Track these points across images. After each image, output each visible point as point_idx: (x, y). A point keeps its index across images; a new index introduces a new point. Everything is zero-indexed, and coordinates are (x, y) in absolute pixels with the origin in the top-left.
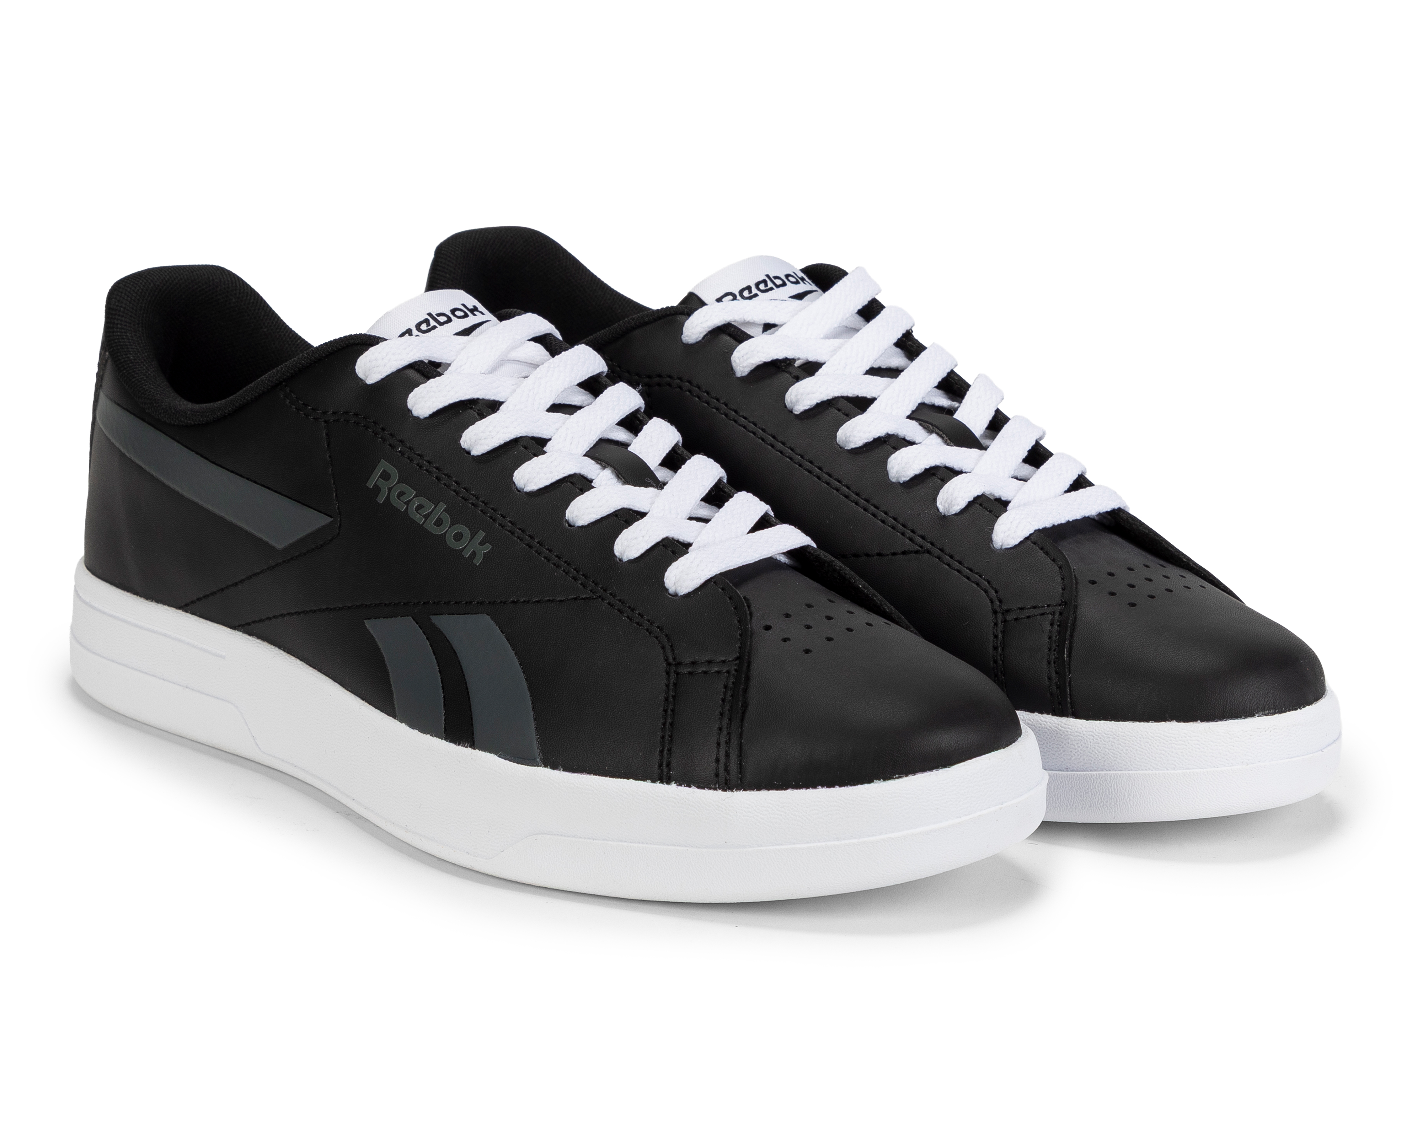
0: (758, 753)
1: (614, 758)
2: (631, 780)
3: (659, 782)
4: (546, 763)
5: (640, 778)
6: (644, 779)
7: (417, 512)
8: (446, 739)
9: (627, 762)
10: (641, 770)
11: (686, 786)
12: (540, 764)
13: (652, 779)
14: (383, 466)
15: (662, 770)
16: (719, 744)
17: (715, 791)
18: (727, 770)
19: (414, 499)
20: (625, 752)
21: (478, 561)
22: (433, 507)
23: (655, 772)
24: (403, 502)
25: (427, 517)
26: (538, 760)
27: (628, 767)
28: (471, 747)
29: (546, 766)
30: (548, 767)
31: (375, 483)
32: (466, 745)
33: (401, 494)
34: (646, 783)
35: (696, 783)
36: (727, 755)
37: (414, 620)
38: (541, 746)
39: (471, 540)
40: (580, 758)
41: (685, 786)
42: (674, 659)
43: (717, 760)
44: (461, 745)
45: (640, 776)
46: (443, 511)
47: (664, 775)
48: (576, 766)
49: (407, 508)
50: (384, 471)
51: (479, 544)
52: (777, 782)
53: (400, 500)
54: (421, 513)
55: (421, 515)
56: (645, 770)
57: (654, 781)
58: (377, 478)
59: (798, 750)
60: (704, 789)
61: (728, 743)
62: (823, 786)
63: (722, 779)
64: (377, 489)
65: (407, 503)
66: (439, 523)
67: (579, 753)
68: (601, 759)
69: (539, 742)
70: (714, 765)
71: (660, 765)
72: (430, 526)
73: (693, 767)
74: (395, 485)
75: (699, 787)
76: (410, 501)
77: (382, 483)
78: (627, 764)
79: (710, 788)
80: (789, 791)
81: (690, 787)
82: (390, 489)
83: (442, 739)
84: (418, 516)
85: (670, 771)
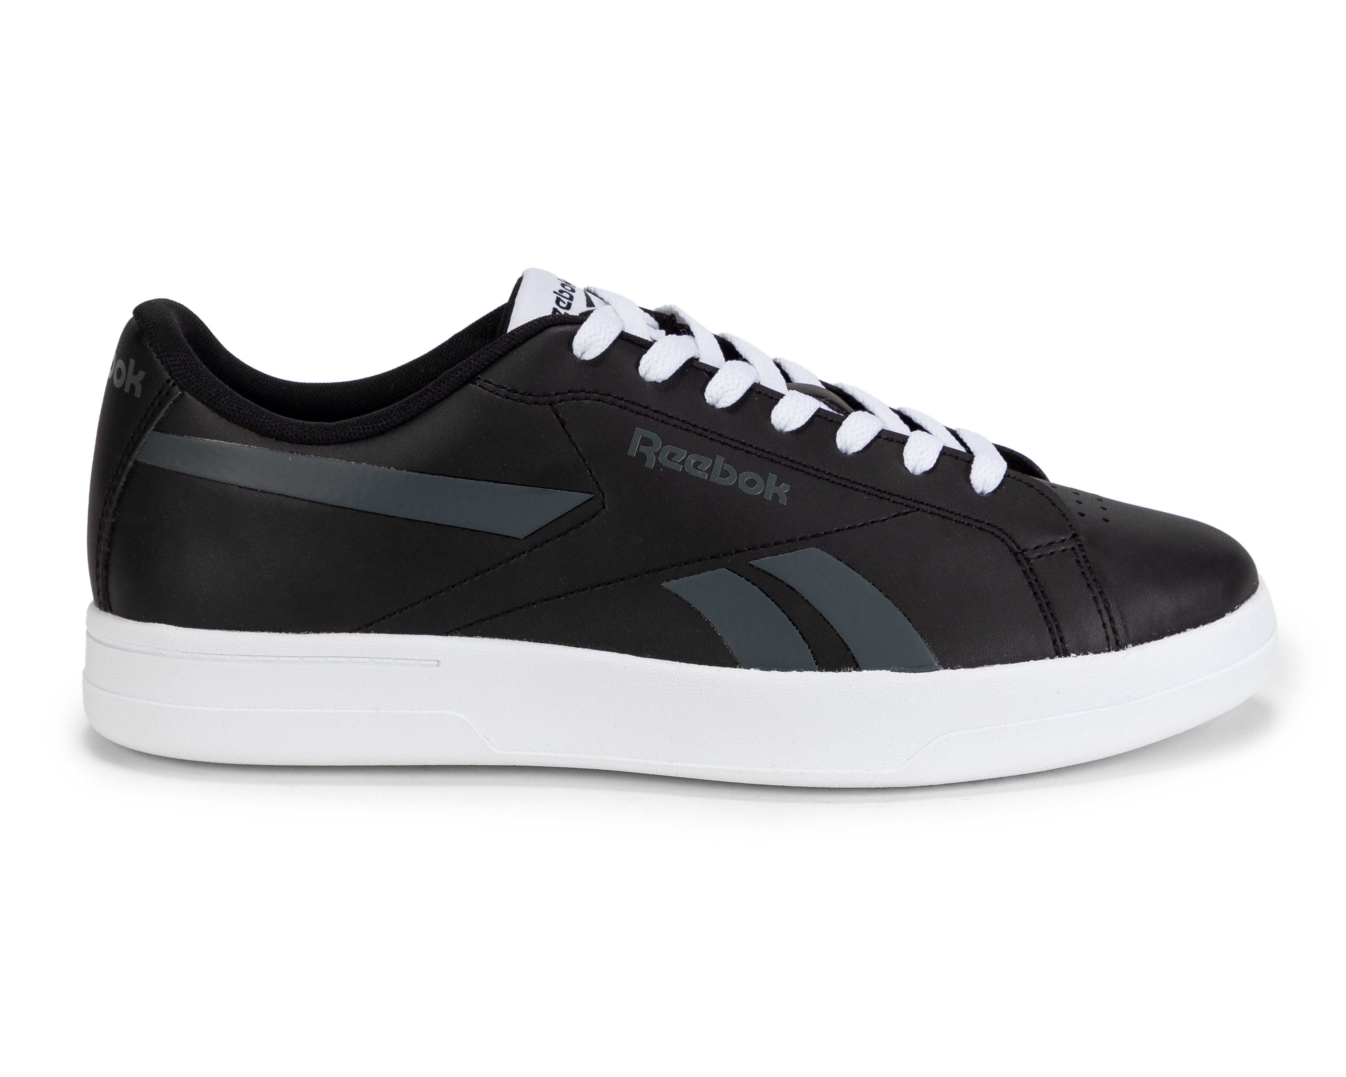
0: (1134, 611)
1: (1010, 645)
2: (1032, 661)
3: (1058, 656)
4: (944, 665)
5: (1039, 657)
6: (1042, 657)
7: (696, 469)
8: (820, 670)
9: (1023, 646)
10: (1038, 650)
11: (1084, 655)
12: (939, 668)
13: (1050, 655)
14: (639, 433)
15: (1057, 645)
16: (1099, 611)
17: (1110, 653)
18: (1115, 631)
19: (688, 457)
20: (1017, 638)
21: (783, 501)
22: (712, 461)
23: (1052, 649)
24: (677, 463)
25: (709, 471)
26: (936, 664)
27: (1024, 650)
28: (855, 670)
29: (945, 668)
30: (948, 669)
31: (637, 451)
32: (849, 669)
33: (671, 456)
34: (1046, 660)
35: (1092, 649)
36: (1111, 619)
37: (729, 570)
38: (934, 651)
39: (765, 483)
40: (977, 653)
41: (1082, 655)
42: (1018, 548)
43: (1104, 625)
44: (842, 671)
45: (1038, 656)
46: (724, 463)
47: (1060, 649)
48: (975, 660)
49: (683, 468)
50: (643, 438)
51: (776, 485)
52: (1155, 633)
53: (672, 461)
54: (702, 469)
55: (702, 471)
56: (1042, 649)
57: (1052, 658)
58: (638, 446)
59: (1167, 601)
60: (1100, 653)
61: (1107, 609)
62: (1191, 628)
63: (1113, 642)
64: (641, 457)
65: (683, 463)
66: (725, 474)
67: (974, 648)
68: (997, 649)
69: (930, 648)
70: (1102, 630)
71: (1054, 642)
72: (716, 478)
73: (1086, 636)
74: (661, 449)
75: (1095, 653)
76: (684, 460)
77: (644, 449)
78: (1023, 648)
79: (1105, 652)
80: (1166, 639)
81: (1087, 654)
82: (657, 454)
83: (815, 671)
84: (700, 472)
85: (1065, 645)
